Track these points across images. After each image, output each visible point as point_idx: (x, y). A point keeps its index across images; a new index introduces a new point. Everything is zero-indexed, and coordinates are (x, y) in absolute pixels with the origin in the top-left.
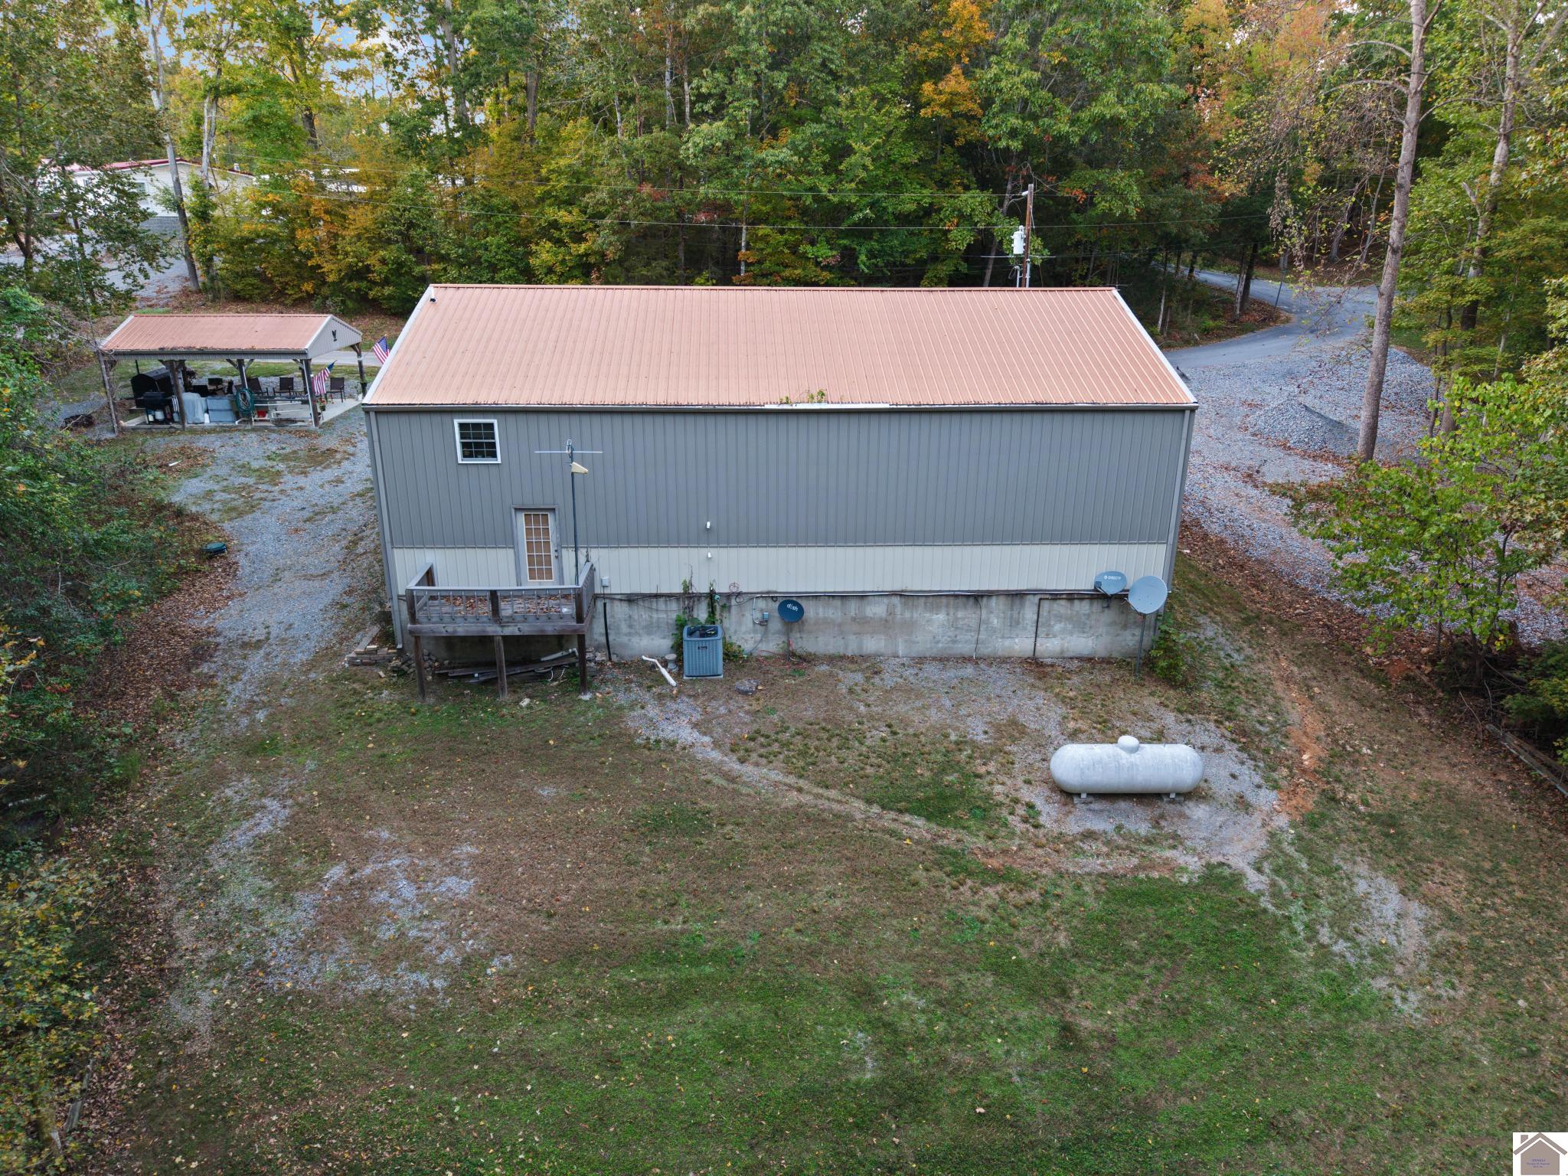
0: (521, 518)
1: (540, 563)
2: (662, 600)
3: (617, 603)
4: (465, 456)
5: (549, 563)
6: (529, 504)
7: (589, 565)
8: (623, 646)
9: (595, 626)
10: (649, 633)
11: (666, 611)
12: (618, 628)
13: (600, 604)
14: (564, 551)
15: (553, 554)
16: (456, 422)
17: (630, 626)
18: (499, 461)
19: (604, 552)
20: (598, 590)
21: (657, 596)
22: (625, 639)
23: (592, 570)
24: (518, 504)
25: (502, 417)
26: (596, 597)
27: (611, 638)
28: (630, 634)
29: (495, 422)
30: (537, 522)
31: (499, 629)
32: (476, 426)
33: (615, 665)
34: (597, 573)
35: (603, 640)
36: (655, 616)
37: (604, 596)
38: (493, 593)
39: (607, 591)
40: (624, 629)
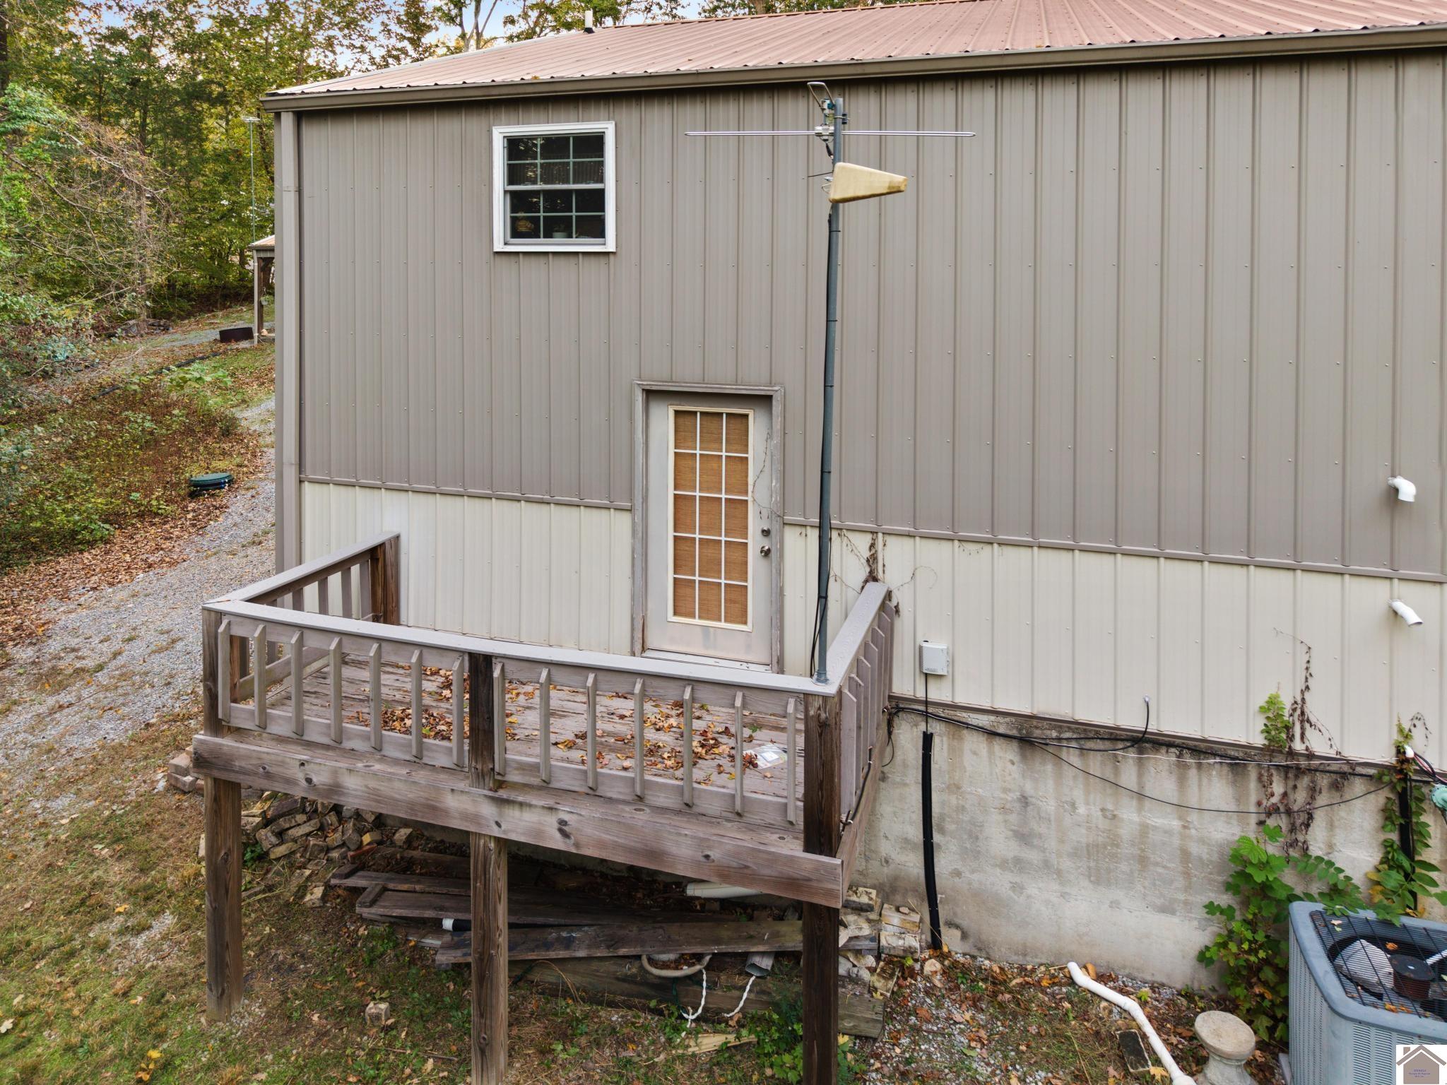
0: (664, 418)
1: (710, 566)
2: (1163, 761)
3: (973, 742)
4: (516, 232)
5: (740, 568)
6: (689, 376)
7: (875, 593)
8: (991, 904)
9: (886, 809)
10: (1099, 878)
11: (1181, 807)
12: (974, 834)
13: (908, 735)
14: (791, 535)
15: (754, 542)
16: (501, 131)
17: (1023, 837)
18: (610, 246)
19: (935, 554)
20: (905, 684)
21: (1143, 742)
22: (1000, 882)
23: (888, 610)
24: (659, 378)
25: (630, 115)
26: (897, 708)
27: (942, 865)
28: (1019, 864)
29: (607, 128)
30: (711, 439)
31: (488, 810)
32: (555, 145)
33: (954, 971)
34: (903, 626)
35: (913, 864)
36: (1129, 814)
37: (927, 710)
38: (480, 665)
39: (938, 693)
40: (999, 840)
